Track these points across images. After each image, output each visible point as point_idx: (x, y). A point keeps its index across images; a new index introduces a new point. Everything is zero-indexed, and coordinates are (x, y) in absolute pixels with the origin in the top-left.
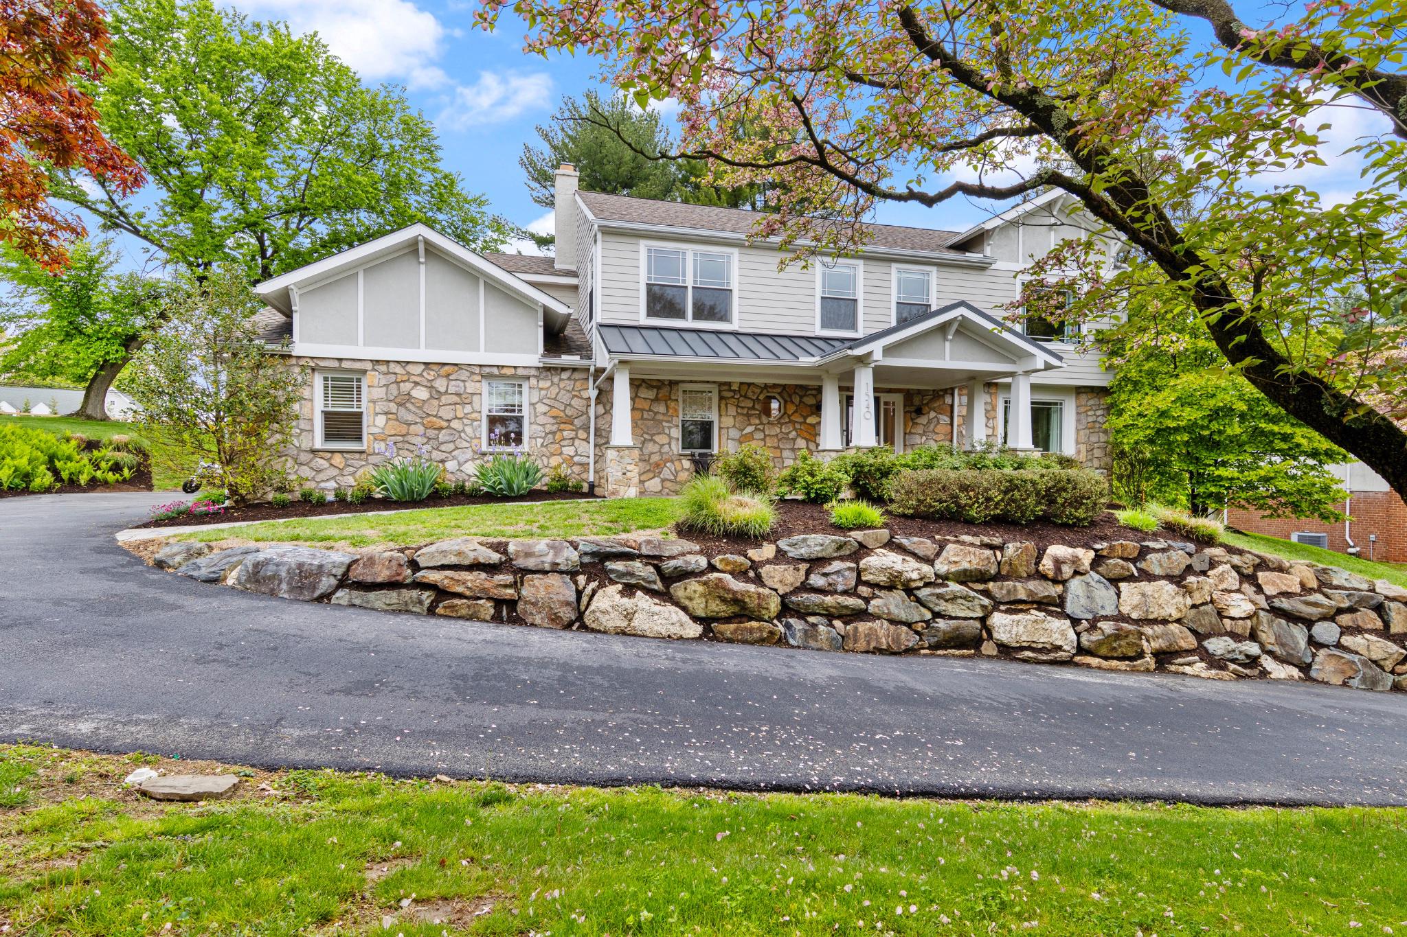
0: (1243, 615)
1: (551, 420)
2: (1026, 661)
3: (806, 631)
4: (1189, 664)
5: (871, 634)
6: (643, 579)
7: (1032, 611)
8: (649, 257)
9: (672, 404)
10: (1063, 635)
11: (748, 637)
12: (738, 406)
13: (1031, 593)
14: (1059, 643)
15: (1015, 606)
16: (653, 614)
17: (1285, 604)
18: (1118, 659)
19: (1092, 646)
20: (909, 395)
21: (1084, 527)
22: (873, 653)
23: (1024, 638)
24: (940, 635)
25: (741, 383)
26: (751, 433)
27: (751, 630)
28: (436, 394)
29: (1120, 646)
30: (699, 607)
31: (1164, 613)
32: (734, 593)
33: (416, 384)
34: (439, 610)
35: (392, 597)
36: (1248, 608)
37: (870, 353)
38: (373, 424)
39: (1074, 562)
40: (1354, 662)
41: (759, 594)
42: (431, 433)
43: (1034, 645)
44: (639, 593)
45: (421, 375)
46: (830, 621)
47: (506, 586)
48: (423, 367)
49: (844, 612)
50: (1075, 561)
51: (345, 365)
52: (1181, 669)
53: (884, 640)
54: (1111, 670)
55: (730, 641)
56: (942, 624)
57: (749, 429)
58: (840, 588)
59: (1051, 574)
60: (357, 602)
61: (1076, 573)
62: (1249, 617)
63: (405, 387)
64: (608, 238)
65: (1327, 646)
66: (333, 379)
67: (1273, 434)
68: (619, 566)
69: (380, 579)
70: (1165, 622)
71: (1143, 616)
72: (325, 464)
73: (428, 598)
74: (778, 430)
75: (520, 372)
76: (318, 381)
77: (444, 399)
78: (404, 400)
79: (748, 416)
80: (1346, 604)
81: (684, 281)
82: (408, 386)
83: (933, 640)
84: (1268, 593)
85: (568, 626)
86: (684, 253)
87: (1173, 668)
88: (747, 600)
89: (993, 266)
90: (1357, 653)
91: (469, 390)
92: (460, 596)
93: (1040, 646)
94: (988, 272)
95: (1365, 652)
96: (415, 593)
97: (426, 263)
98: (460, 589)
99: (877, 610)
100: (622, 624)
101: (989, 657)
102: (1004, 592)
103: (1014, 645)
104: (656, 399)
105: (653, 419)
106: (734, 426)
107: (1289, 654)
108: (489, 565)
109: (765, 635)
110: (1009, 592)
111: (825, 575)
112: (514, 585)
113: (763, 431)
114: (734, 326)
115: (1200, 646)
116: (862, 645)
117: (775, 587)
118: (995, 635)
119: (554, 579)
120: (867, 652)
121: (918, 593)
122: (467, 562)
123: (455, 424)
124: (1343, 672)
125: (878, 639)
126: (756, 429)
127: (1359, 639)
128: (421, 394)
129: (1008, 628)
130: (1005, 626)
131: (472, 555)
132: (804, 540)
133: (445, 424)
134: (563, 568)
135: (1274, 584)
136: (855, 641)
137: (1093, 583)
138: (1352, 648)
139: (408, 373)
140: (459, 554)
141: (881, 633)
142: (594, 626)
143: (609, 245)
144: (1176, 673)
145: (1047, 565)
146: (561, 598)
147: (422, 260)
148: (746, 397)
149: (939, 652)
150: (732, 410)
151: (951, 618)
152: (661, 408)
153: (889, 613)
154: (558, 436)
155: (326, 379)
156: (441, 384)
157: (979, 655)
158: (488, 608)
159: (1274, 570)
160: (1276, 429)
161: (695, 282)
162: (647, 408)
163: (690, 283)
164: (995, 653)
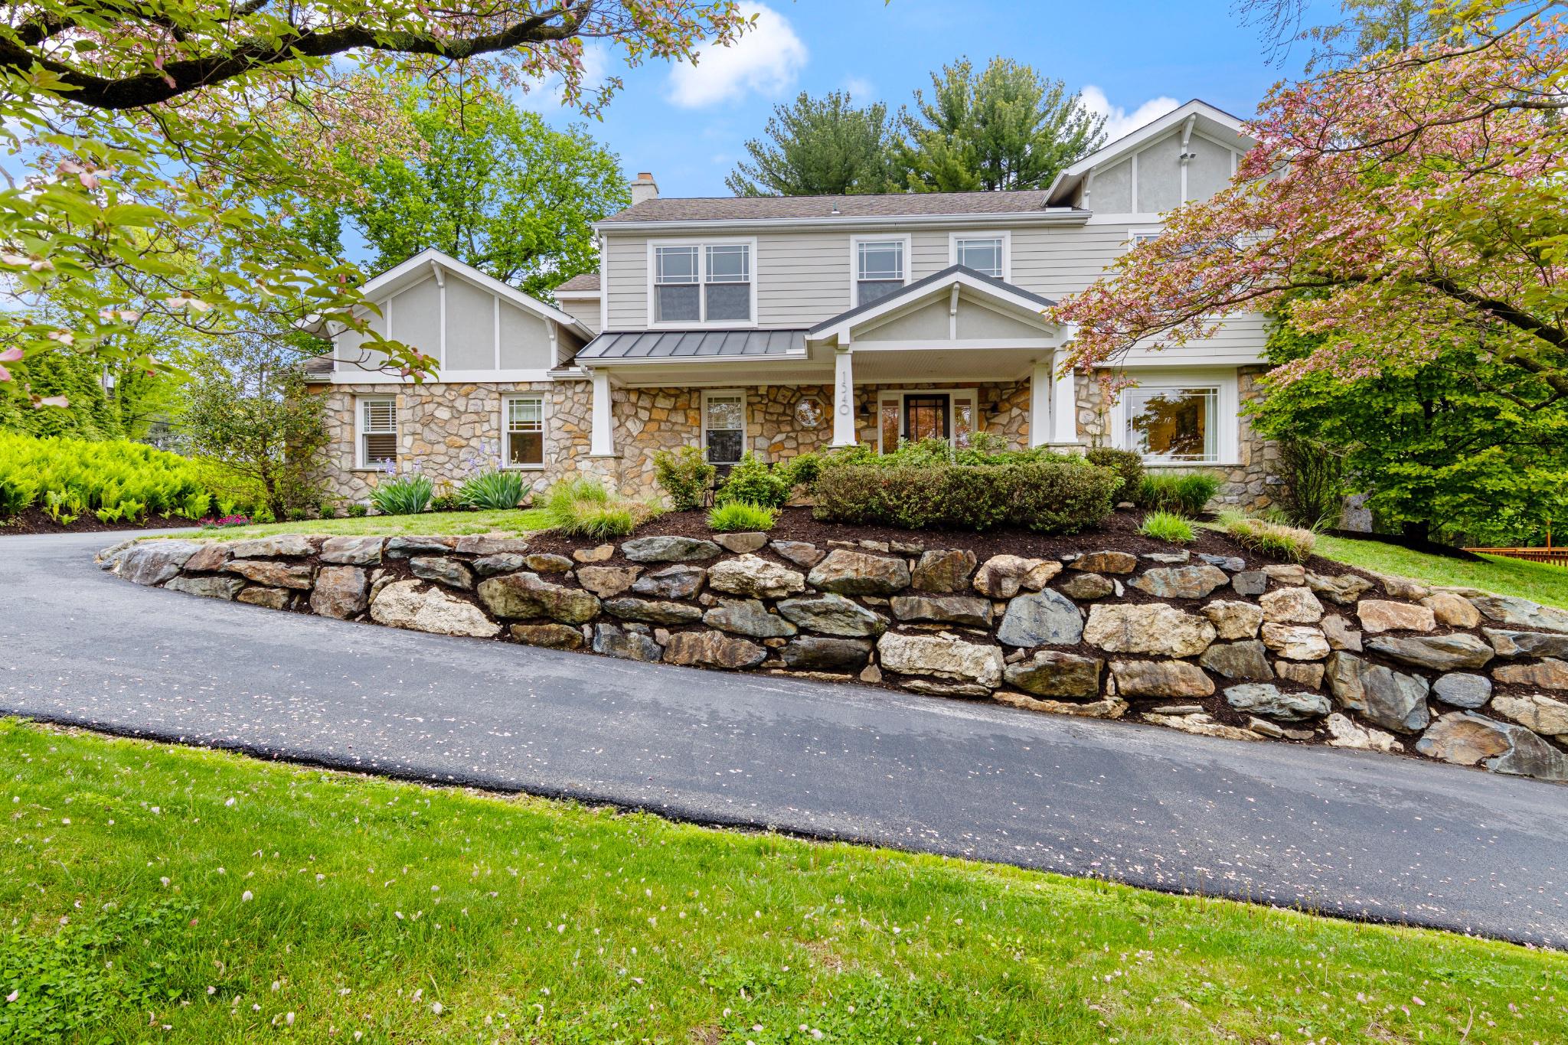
0: (1308, 657)
1: (566, 436)
2: (914, 692)
3: (612, 638)
4: (1182, 715)
5: (697, 645)
6: (444, 575)
7: (943, 634)
8: (658, 257)
9: (691, 413)
10: (977, 663)
11: (545, 640)
12: (766, 412)
13: (938, 610)
14: (971, 673)
15: (918, 626)
16: (440, 609)
17: (1391, 645)
18: (1060, 699)
19: (1018, 680)
20: (983, 389)
21: (1071, 535)
22: (696, 666)
23: (920, 664)
24: (801, 655)
25: (770, 387)
26: (781, 442)
27: (549, 633)
28: (457, 414)
29: (1062, 683)
30: (499, 606)
31: (1157, 647)
32: (531, 592)
33: (439, 404)
34: (241, 597)
35: (205, 583)
36: (1320, 646)
37: (836, 337)
38: (405, 444)
39: (1019, 576)
40: (1503, 735)
41: (559, 595)
42: (453, 451)
43: (937, 674)
44: (435, 589)
45: (443, 396)
46: (652, 629)
47: (299, 577)
48: (444, 388)
49: (674, 620)
50: (1022, 574)
51: (378, 390)
52: (1163, 719)
53: (709, 653)
54: (1043, 712)
55: (524, 642)
56: (805, 641)
57: (779, 438)
58: (673, 594)
59: (985, 589)
60: (181, 587)
61: (1023, 590)
62: (1323, 661)
63: (429, 408)
64: (613, 242)
65: (1462, 709)
66: (373, 404)
67: (1471, 409)
68: (420, 562)
69: (200, 568)
70: (1162, 657)
71: (1122, 648)
72: (362, 483)
73: (232, 584)
74: (814, 438)
75: (535, 387)
76: (359, 406)
77: (464, 419)
78: (429, 420)
79: (778, 422)
80: (1513, 649)
81: (696, 279)
82: (432, 406)
83: (792, 659)
84: (1368, 628)
85: (351, 616)
86: (696, 249)
87: (1151, 717)
88: (545, 600)
89: (1090, 222)
90: (1514, 721)
91: (487, 409)
92: (259, 584)
93: (946, 676)
94: (1085, 230)
95: (1529, 722)
96: (222, 581)
97: (445, 286)
98: (259, 578)
99: (712, 620)
100: (403, 617)
101: (870, 684)
102: (907, 608)
103: (906, 672)
104: (675, 409)
105: (671, 430)
106: (762, 435)
107: (1383, 715)
108: (291, 556)
109: (563, 638)
110: (912, 608)
111: (656, 578)
112: (310, 576)
113: (796, 439)
114: (753, 323)
115: (1219, 692)
116: (683, 657)
117: (596, 589)
118: (883, 660)
119: (347, 572)
120: (688, 665)
121: (781, 605)
122: (272, 553)
123: (474, 442)
124: (1482, 747)
125: (703, 652)
126: (787, 437)
127: (1524, 702)
128: (443, 414)
129: (898, 651)
130: (897, 650)
131: (276, 546)
132: (651, 542)
133: (464, 442)
134: (357, 561)
135: (1381, 616)
136: (677, 652)
137: (1047, 603)
138: (1508, 714)
139: (432, 395)
140: (267, 545)
141: (708, 645)
142: (377, 618)
143: (614, 249)
144: (1156, 724)
145: (982, 578)
146: (345, 589)
147: (441, 284)
148: (775, 401)
149: (797, 674)
150: (759, 417)
151: (822, 635)
152: (680, 418)
153: (728, 624)
154: (572, 452)
155: (366, 404)
156: (460, 404)
157: (856, 682)
158: (281, 598)
159: (1395, 598)
160: (1471, 401)
161: (708, 279)
162: (664, 418)
163: (702, 280)
164: (877, 680)
